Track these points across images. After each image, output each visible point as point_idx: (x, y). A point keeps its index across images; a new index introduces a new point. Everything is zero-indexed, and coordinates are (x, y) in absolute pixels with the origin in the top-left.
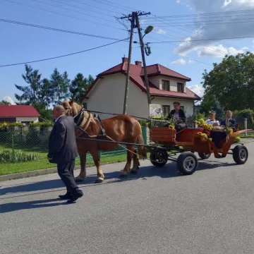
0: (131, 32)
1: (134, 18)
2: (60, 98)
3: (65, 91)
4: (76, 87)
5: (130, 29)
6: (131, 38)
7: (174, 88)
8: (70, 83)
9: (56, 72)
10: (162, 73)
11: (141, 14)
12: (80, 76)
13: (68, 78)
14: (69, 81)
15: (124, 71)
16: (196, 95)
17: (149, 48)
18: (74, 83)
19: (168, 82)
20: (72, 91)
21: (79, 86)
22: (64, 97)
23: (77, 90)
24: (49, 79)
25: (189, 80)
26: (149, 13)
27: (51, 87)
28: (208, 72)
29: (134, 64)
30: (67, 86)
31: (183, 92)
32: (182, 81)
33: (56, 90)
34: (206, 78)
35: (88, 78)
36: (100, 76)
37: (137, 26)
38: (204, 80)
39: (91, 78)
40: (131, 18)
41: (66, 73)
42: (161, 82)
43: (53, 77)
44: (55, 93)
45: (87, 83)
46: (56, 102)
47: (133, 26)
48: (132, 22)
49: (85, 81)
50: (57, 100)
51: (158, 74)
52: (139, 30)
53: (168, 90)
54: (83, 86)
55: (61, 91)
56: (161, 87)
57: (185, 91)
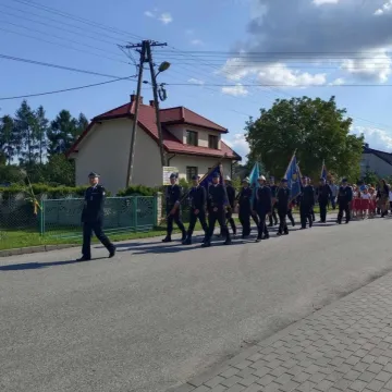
0: (141, 67)
1: (145, 48)
3: (39, 138)
4: (58, 132)
5: (139, 63)
6: (140, 76)
7: (203, 143)
8: (49, 125)
9: (24, 106)
10: (186, 120)
11: (154, 44)
12: (64, 115)
13: (46, 117)
14: (46, 121)
16: (234, 153)
17: (164, 91)
18: (55, 125)
19: (196, 133)
20: (51, 137)
21: (62, 129)
22: (37, 147)
23: (59, 136)
24: (13, 116)
25: (226, 132)
26: (166, 44)
27: (15, 130)
28: (254, 121)
29: (148, 104)
30: (43, 130)
31: (216, 148)
32: (215, 133)
33: (25, 135)
34: (251, 129)
35: (77, 118)
36: (97, 120)
37: (149, 60)
39: (83, 119)
40: (140, 48)
41: (41, 109)
42: (185, 132)
43: (20, 114)
44: (24, 140)
45: (77, 126)
46: (24, 154)
47: (143, 60)
48: (142, 53)
49: (74, 122)
50: (26, 150)
51: (181, 122)
52: (151, 66)
53: (196, 145)
54: (70, 130)
55: (32, 136)
56: (185, 140)
57: (219, 147)
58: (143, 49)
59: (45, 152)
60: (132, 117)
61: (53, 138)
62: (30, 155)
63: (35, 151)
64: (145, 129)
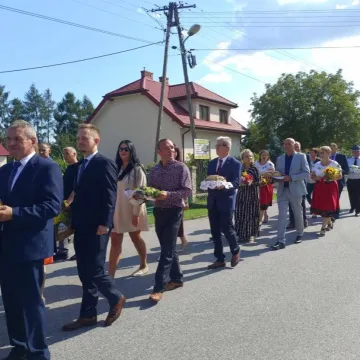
0: (167, 32)
1: (172, 11)
2: (39, 128)
3: (47, 118)
4: (64, 113)
6: (167, 41)
7: (215, 118)
8: (55, 107)
9: (33, 89)
10: (199, 95)
11: (182, 7)
12: (70, 97)
13: (53, 99)
14: (53, 103)
15: (146, 90)
16: (243, 128)
17: (193, 57)
18: (61, 107)
19: (207, 108)
20: (57, 118)
21: (68, 111)
22: (45, 128)
23: (65, 117)
24: (23, 99)
25: (235, 106)
26: (194, 6)
28: (259, 96)
29: (158, 80)
30: (50, 111)
31: (226, 123)
32: (225, 107)
33: (33, 117)
34: (256, 104)
35: (81, 100)
36: (109, 97)
37: (176, 23)
38: (252, 107)
39: (87, 102)
40: (167, 11)
41: (48, 91)
42: (198, 107)
43: (29, 97)
44: (32, 121)
45: (81, 108)
47: (170, 24)
48: (169, 17)
49: (78, 104)
51: (195, 96)
52: (179, 30)
53: (208, 119)
54: (75, 111)
55: (40, 118)
56: (198, 115)
57: (229, 122)
58: (170, 12)
59: (52, 132)
61: (60, 119)
63: (43, 131)
64: (158, 104)
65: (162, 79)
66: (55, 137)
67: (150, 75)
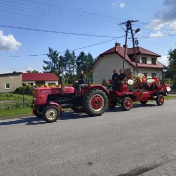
0: (127, 32)
1: (129, 24)
2: (70, 68)
3: (73, 64)
4: (80, 61)
5: (126, 30)
6: (127, 35)
7: (149, 62)
8: (76, 58)
9: (67, 51)
10: (142, 53)
11: (133, 21)
12: (82, 53)
13: (75, 55)
14: (76, 57)
15: (117, 52)
16: (164, 66)
17: (137, 41)
18: (79, 58)
19: (146, 58)
21: (82, 60)
22: (72, 68)
23: (80, 63)
24: (63, 56)
25: (160, 56)
26: (138, 21)
27: (64, 61)
28: (172, 50)
29: (123, 47)
30: (74, 61)
31: (155, 64)
32: (154, 57)
33: (67, 63)
34: (171, 54)
35: (87, 55)
37: (130, 28)
38: (169, 56)
39: (90, 56)
40: (126, 24)
41: (74, 52)
42: (141, 58)
43: (66, 55)
44: (67, 65)
45: (87, 58)
46: (67, 71)
47: (128, 29)
48: (127, 26)
50: (68, 69)
51: (139, 53)
52: (132, 31)
53: (146, 63)
54: (85, 60)
55: (70, 64)
56: (141, 61)
57: (157, 64)
58: (128, 24)
59: (75, 70)
60: (117, 53)
61: (78, 64)
62: (69, 71)
63: (72, 69)
64: (123, 58)
65: (125, 46)
66: (77, 72)
67: (119, 44)
